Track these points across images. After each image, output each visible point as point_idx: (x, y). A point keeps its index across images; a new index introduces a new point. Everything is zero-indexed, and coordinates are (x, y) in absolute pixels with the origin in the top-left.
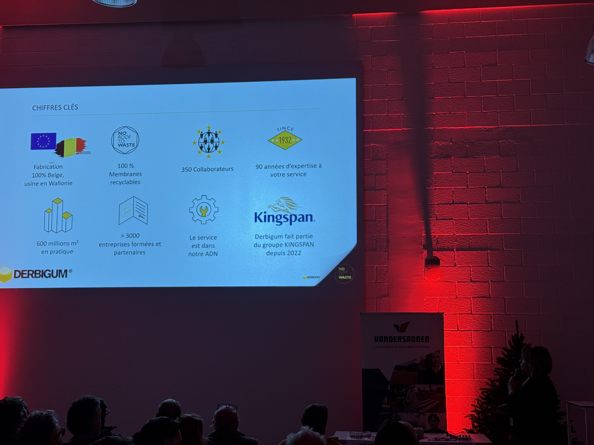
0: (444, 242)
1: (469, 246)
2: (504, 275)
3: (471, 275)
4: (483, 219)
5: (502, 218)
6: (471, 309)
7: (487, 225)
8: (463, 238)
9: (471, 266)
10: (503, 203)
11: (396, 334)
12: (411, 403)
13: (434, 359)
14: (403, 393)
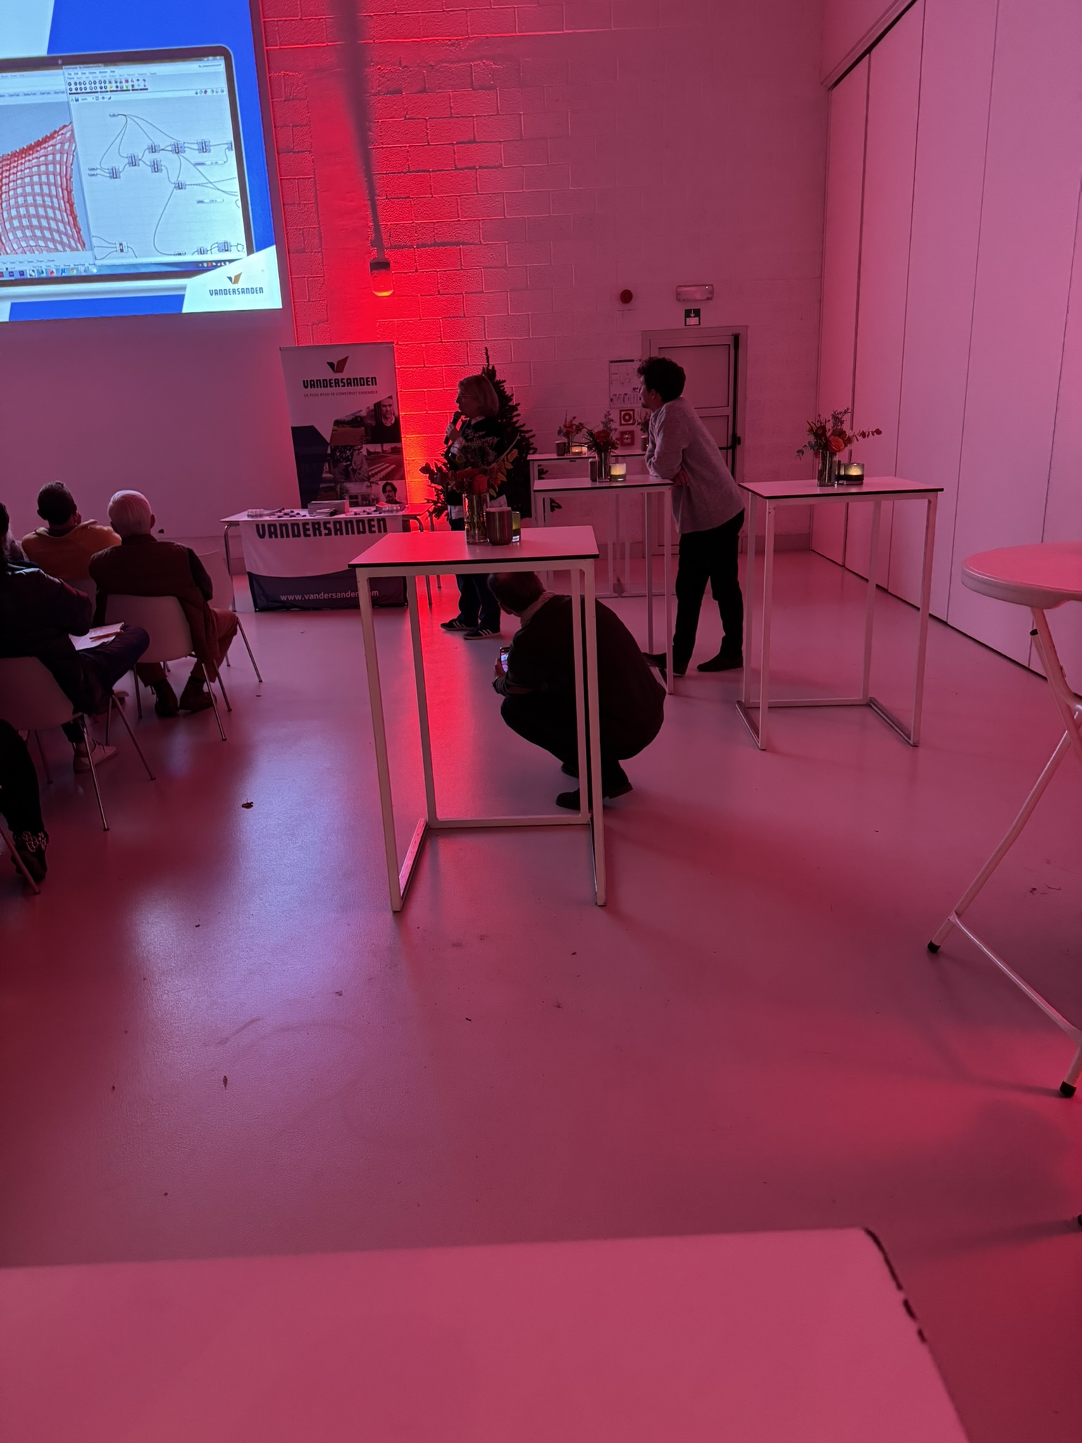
1: (434, 239)
11: (331, 375)
12: (360, 469)
13: (384, 409)
14: (348, 456)
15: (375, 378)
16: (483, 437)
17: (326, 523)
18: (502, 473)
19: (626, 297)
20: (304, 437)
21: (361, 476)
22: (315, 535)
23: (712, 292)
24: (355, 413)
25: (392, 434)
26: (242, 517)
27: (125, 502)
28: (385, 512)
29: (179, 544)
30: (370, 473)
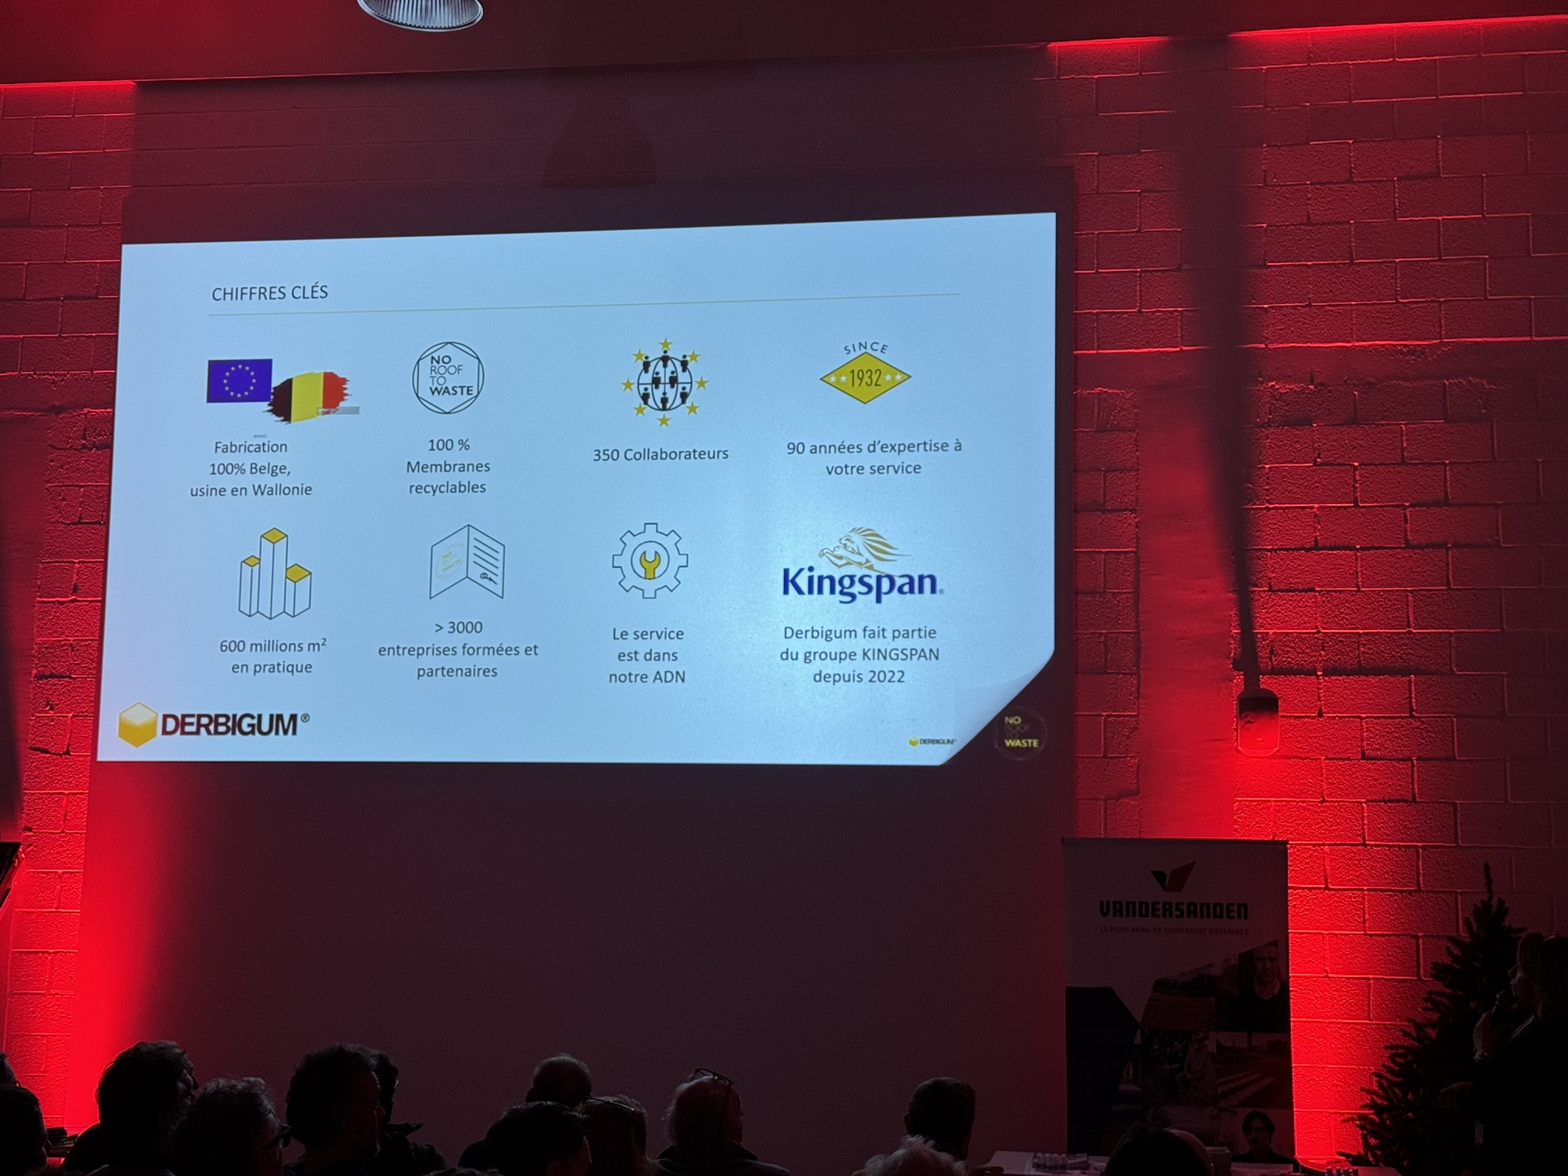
0: (1289, 652)
1: (1359, 662)
2: (1453, 743)
3: (1362, 741)
4: (1397, 591)
5: (1449, 589)
6: (1364, 833)
7: (1407, 605)
8: (1341, 641)
9: (1364, 716)
10: (1453, 546)
11: (1157, 894)
12: (1198, 1080)
13: (1260, 964)
14: (1177, 1053)
15: (1245, 906)
20: (1090, 1009)
21: (1200, 1094)
24: (1198, 969)
25: (1274, 1015)
30: (1220, 1090)
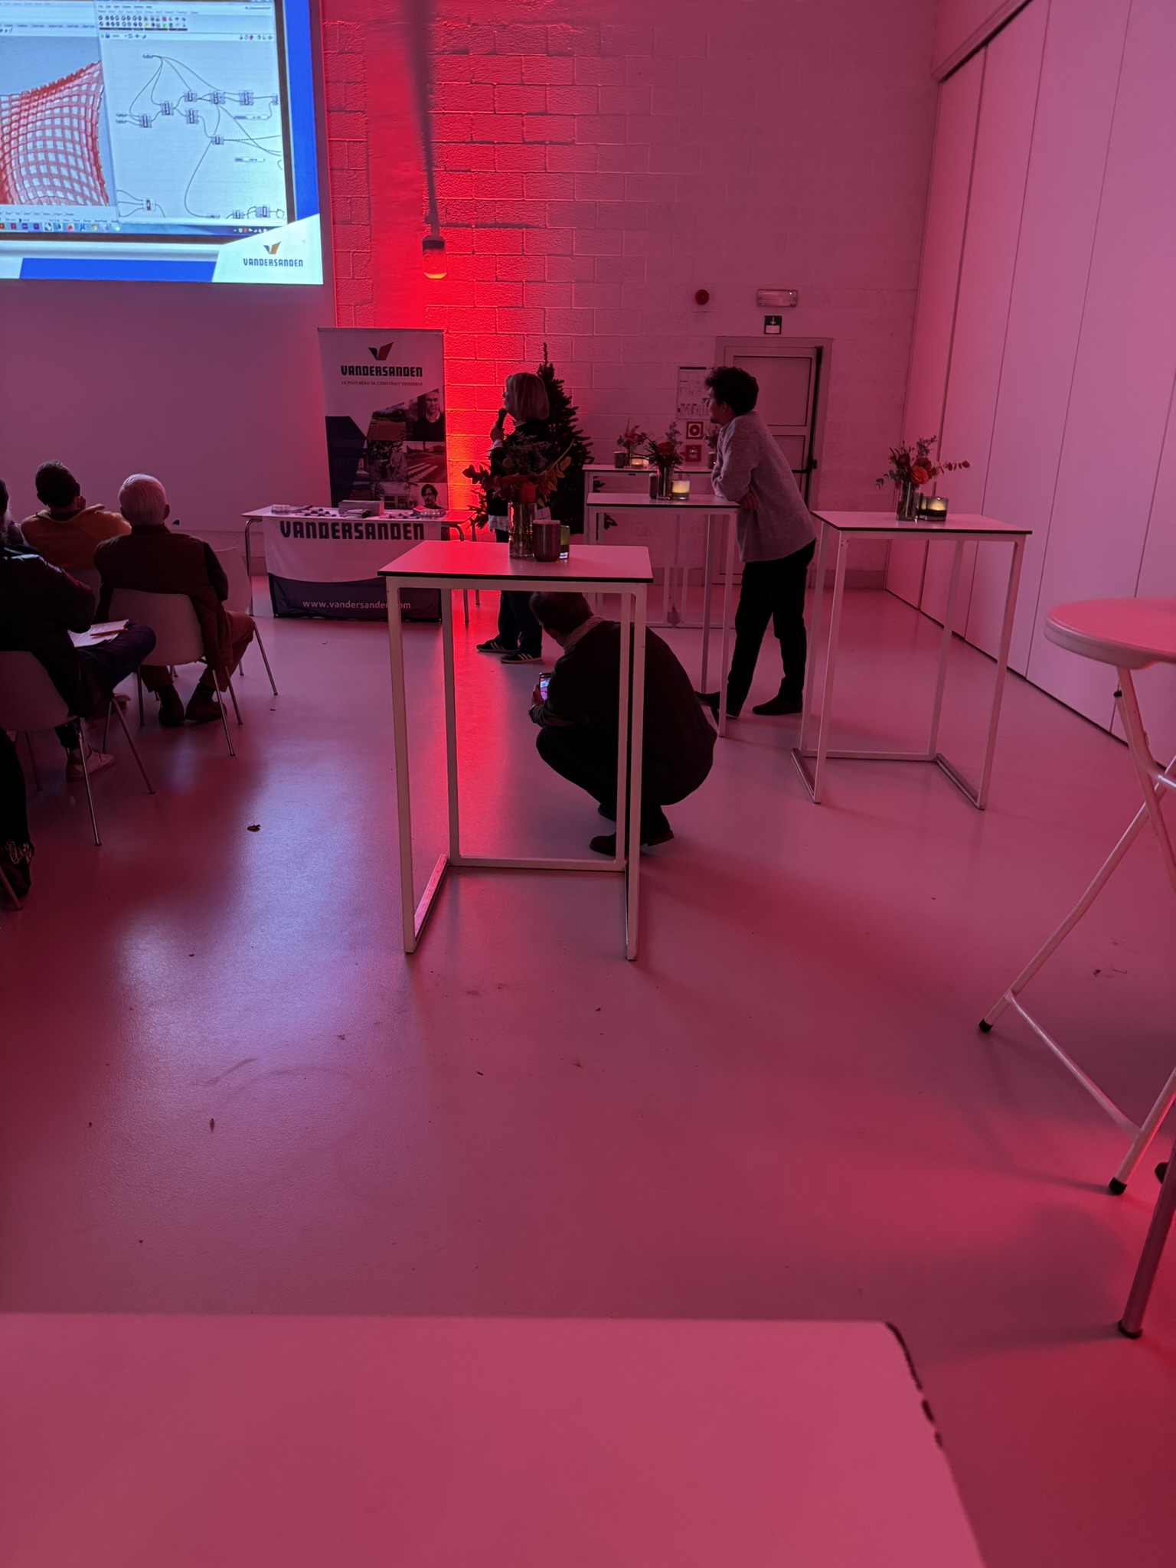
1: (495, 219)
11: (373, 362)
12: (398, 468)
13: (429, 403)
14: (386, 453)
15: (421, 369)
16: (534, 440)
17: (357, 525)
18: (552, 481)
19: (702, 297)
20: (339, 428)
21: (399, 475)
22: (344, 537)
23: (796, 299)
24: (396, 406)
25: (437, 432)
26: (266, 512)
27: (138, 486)
28: (423, 517)
29: (194, 537)
30: (409, 473)
